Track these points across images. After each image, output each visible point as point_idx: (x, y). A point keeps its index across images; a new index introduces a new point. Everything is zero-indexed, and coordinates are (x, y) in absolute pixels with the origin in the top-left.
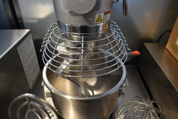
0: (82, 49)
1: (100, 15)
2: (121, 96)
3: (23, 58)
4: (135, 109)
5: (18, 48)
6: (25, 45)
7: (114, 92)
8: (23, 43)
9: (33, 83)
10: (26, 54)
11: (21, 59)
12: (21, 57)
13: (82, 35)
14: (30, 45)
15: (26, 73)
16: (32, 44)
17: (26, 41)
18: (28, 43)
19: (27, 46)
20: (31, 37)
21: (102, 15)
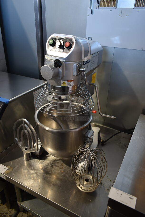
5: (34, 92)
21: (66, 82)
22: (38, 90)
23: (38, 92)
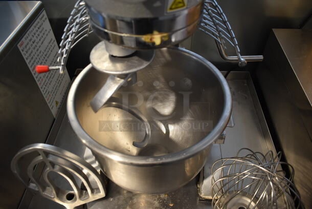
3: (32, 62)
5: (19, 44)
6: (33, 36)
8: (28, 32)
9: (58, 106)
10: (38, 52)
11: (29, 66)
12: (27, 62)
14: (44, 34)
15: (41, 90)
16: (49, 32)
17: (35, 27)
18: (40, 30)
19: (39, 38)
20: (46, 16)
22: (27, 34)
23: (28, 40)
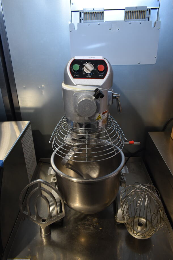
0: (87, 140)
1: (99, 115)
2: (123, 185)
4: (133, 192)
6: (26, 137)
7: (113, 176)
10: (27, 146)
12: (23, 149)
13: (87, 129)
14: (30, 137)
18: (28, 135)
19: (28, 138)
20: (31, 128)
21: (101, 115)
23: (24, 139)
